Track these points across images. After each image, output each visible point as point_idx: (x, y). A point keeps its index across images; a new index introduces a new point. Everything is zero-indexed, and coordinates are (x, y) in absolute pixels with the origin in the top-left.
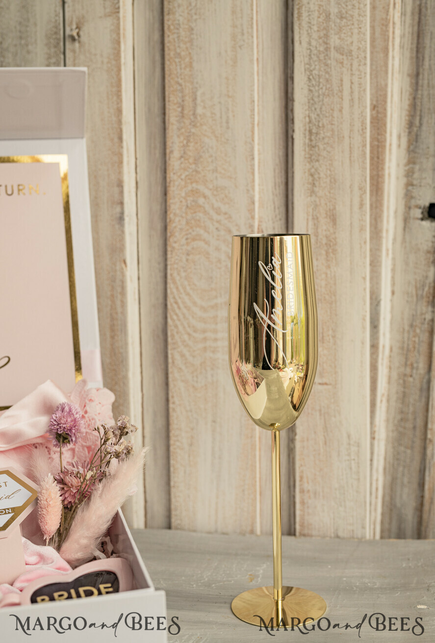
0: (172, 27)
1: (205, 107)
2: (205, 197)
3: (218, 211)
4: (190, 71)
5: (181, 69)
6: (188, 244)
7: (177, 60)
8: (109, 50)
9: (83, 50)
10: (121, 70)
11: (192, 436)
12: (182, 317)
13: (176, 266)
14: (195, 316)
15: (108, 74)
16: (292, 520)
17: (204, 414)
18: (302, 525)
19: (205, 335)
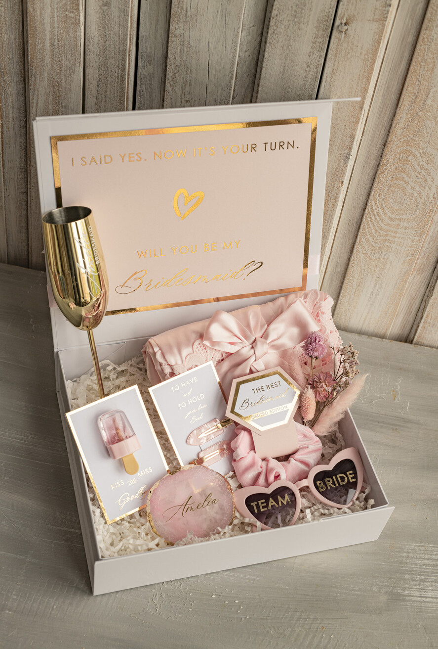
0: (426, 40)
1: (434, 101)
2: (414, 156)
3: (421, 167)
4: (431, 74)
5: (423, 71)
6: (392, 181)
7: (422, 64)
8: (369, 46)
9: (347, 40)
10: (375, 62)
11: (360, 282)
12: (374, 220)
13: (379, 191)
14: (383, 221)
15: (363, 63)
16: (413, 332)
17: (373, 273)
18: (419, 337)
19: (388, 233)
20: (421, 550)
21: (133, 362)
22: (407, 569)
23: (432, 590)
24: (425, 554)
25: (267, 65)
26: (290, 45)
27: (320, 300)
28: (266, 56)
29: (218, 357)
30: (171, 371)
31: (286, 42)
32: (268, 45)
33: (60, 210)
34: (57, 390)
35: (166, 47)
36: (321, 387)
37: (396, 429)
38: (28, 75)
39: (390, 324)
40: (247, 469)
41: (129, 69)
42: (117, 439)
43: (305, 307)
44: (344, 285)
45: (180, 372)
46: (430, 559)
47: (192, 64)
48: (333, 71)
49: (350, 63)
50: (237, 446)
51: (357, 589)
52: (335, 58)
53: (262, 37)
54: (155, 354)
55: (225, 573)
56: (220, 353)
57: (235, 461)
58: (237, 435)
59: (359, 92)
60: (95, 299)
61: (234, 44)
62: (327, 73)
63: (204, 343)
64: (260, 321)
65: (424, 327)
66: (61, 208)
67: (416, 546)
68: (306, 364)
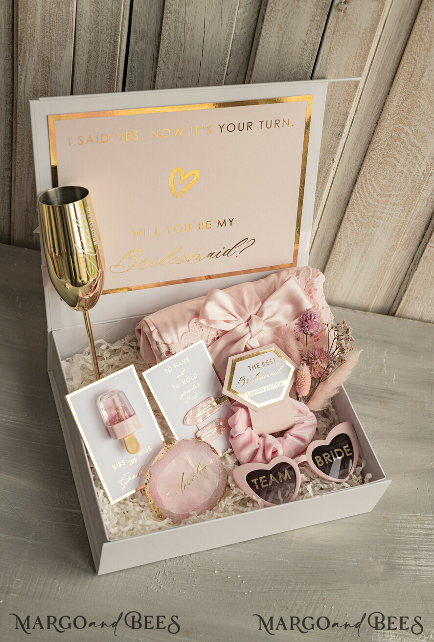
0: (424, 19)
1: (428, 80)
2: (406, 134)
3: (413, 144)
4: (427, 53)
5: (420, 50)
6: (383, 158)
7: (419, 43)
8: (367, 25)
9: (345, 18)
10: (372, 41)
11: (346, 257)
12: (363, 196)
13: (369, 168)
14: (372, 198)
15: (361, 41)
16: (396, 305)
17: (359, 248)
18: (402, 310)
19: (376, 209)
20: (413, 520)
21: (126, 340)
22: (401, 539)
23: (426, 559)
24: (418, 523)
25: (263, 43)
26: (288, 23)
27: (313, 277)
28: (263, 33)
29: (213, 335)
30: (167, 350)
31: (284, 20)
32: (265, 22)
33: (56, 190)
34: (49, 369)
35: (160, 23)
36: (316, 364)
37: (384, 402)
38: (17, 51)
39: (374, 298)
40: (245, 446)
41: (121, 45)
42: (117, 419)
43: (298, 284)
44: (330, 260)
45: (177, 351)
46: (423, 529)
47: (187, 40)
48: (330, 49)
49: (348, 41)
50: (235, 423)
51: (354, 560)
52: (333, 37)
53: (259, 14)
54: (151, 333)
55: (226, 549)
56: (216, 331)
57: (232, 437)
58: (233, 413)
59: (355, 70)
60: (92, 280)
61: (230, 21)
62: (323, 51)
63: (200, 321)
64: (254, 298)
65: (407, 301)
66: (57, 188)
67: (409, 516)
68: (298, 339)
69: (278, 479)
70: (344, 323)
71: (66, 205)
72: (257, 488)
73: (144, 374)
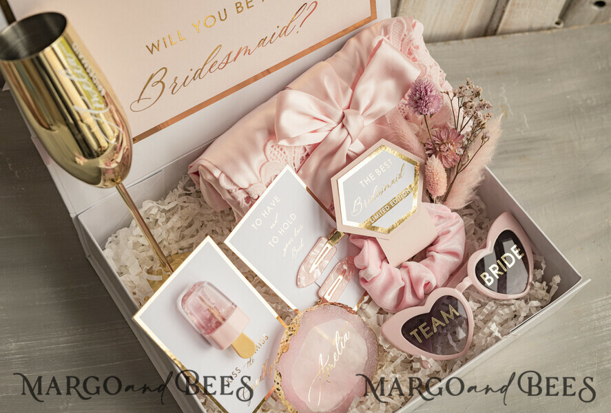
16: (496, 19)
18: (505, 24)
21: (180, 190)
22: (604, 334)
27: (409, 30)
29: (300, 154)
30: (246, 196)
33: (13, 28)
34: (87, 254)
36: (447, 150)
37: (524, 156)
39: (468, 19)
40: (386, 289)
42: (215, 322)
45: (259, 193)
50: (366, 264)
54: (217, 180)
56: (302, 147)
57: (364, 281)
58: (360, 249)
60: (115, 139)
63: (279, 144)
64: (339, 85)
65: (511, 11)
66: (14, 24)
67: (603, 300)
68: (406, 118)
69: (444, 321)
70: (468, 84)
71: (41, 55)
72: (420, 341)
73: (227, 242)
